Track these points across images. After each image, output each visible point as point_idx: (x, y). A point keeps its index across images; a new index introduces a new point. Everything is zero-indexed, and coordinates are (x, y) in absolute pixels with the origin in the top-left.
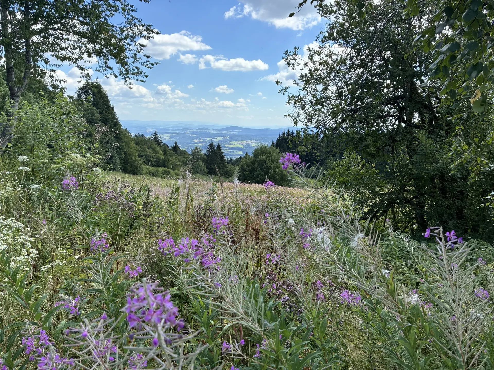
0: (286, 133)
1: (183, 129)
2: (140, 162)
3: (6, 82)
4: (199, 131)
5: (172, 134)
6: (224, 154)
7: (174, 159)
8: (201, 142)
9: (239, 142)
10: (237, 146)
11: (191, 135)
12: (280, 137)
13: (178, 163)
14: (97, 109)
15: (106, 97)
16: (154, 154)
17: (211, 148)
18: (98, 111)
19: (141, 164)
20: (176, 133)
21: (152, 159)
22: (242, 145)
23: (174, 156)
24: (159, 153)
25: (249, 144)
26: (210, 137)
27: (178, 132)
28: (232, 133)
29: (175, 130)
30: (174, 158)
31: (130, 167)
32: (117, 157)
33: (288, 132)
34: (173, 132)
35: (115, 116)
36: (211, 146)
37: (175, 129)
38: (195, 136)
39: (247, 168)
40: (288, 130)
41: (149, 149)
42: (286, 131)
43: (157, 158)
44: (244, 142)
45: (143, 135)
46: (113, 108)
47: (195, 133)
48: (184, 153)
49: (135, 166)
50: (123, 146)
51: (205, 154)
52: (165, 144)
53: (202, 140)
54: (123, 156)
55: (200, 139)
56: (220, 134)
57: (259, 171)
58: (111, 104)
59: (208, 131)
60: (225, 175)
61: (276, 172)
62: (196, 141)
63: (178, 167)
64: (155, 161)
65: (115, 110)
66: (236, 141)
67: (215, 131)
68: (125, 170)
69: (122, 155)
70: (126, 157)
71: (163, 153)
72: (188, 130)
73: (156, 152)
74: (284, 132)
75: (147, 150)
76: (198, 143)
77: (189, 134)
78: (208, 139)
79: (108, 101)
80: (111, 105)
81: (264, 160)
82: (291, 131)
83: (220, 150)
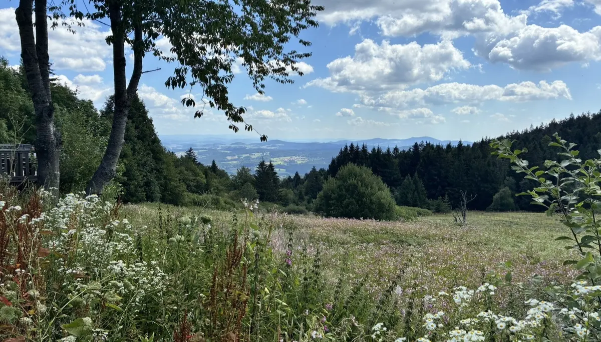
0: (349, 148)
1: (214, 145)
2: (182, 189)
3: (24, 90)
4: (233, 146)
5: (200, 151)
6: (277, 175)
7: (215, 182)
8: (235, 160)
9: (281, 158)
10: (279, 163)
11: (223, 151)
12: (341, 153)
13: (221, 188)
14: (133, 122)
15: (144, 107)
16: (194, 178)
17: (262, 168)
18: (134, 125)
19: (183, 191)
20: (205, 149)
21: (192, 183)
22: (286, 162)
23: (216, 178)
24: (199, 176)
25: (293, 161)
26: (246, 154)
27: (207, 148)
28: (273, 148)
29: (204, 146)
30: (215, 180)
31: (170, 195)
32: (156, 182)
33: (352, 146)
34: (202, 147)
35: (153, 130)
36: (262, 164)
37: (204, 144)
38: (229, 152)
39: (333, 195)
40: (352, 144)
41: (186, 170)
42: (349, 145)
43: (198, 182)
44: (287, 159)
45: (173, 152)
46: (151, 121)
47: (228, 149)
48: (223, 174)
49: (175, 194)
50: (163, 169)
51: (254, 175)
52: (199, 163)
53: (236, 157)
54: (163, 181)
55: (234, 156)
56: (258, 149)
57: (349, 199)
58: (149, 115)
59: (243, 146)
60: (279, 201)
61: (371, 200)
62: (229, 158)
63: (222, 192)
64: (195, 186)
65: (153, 123)
66: (278, 157)
67: (252, 146)
68: (163, 200)
69: (161, 180)
70: (166, 183)
71: (204, 176)
72: (220, 146)
73: (196, 174)
74: (346, 147)
75: (185, 172)
76: (232, 160)
77: (220, 150)
78: (244, 156)
79: (145, 113)
80: (149, 117)
81: (354, 185)
82: (355, 145)
83: (273, 170)
